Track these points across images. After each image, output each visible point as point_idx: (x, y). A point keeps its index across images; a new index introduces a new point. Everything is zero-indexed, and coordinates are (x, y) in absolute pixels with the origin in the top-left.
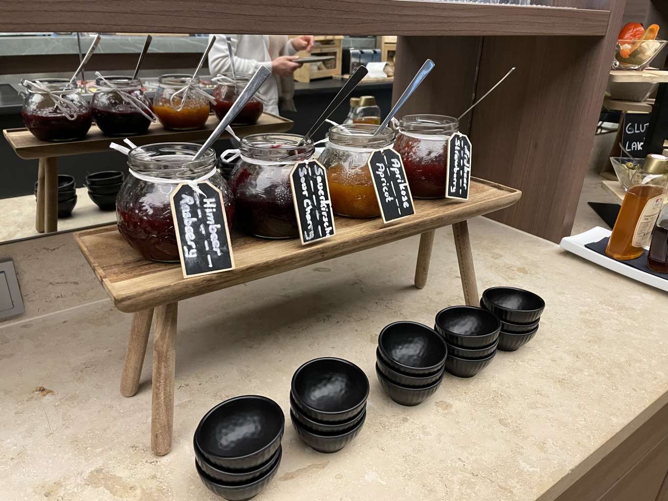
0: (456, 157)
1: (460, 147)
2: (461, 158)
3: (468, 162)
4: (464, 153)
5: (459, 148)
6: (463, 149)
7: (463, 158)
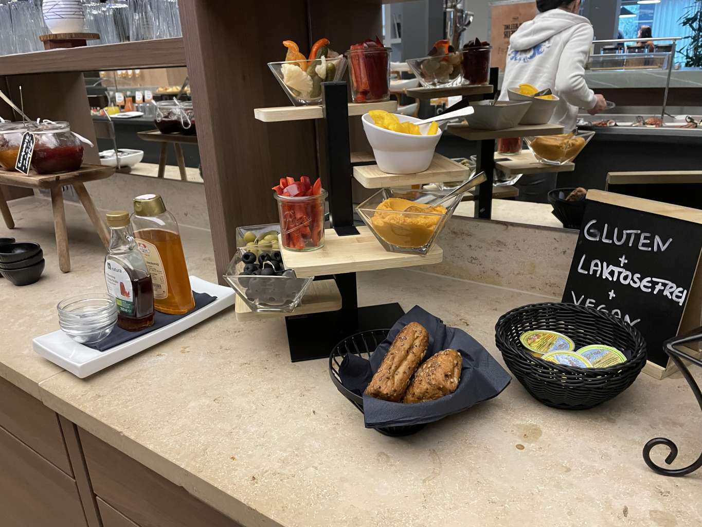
0: (25, 146)
1: (29, 140)
2: (27, 147)
3: (31, 152)
4: (30, 145)
5: (27, 141)
6: (29, 142)
7: (29, 148)
